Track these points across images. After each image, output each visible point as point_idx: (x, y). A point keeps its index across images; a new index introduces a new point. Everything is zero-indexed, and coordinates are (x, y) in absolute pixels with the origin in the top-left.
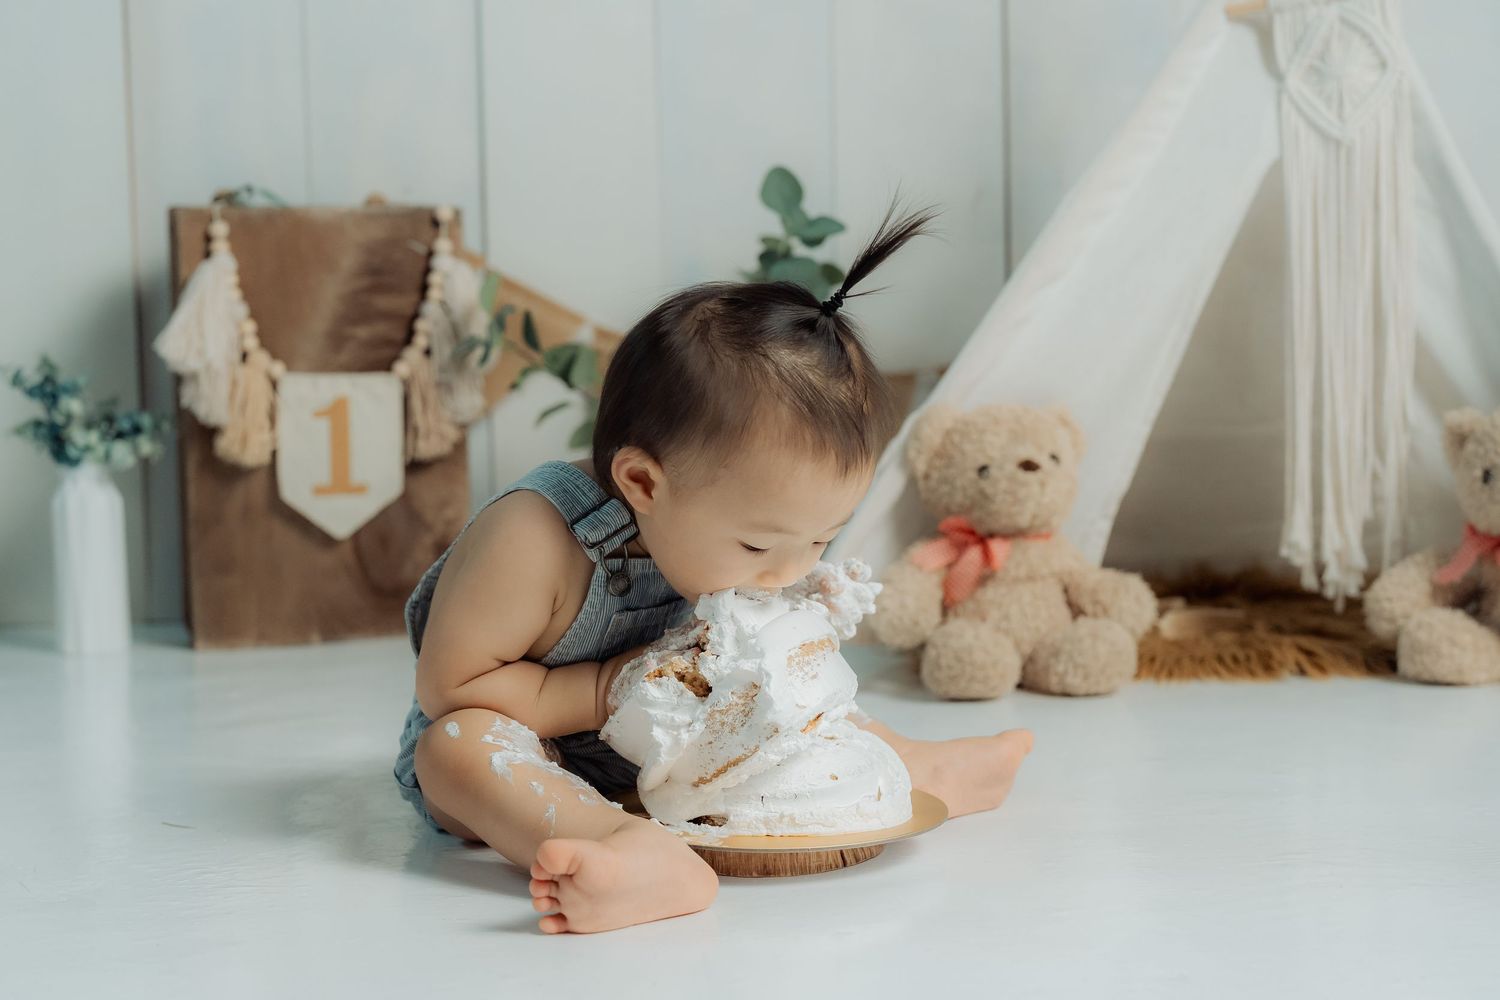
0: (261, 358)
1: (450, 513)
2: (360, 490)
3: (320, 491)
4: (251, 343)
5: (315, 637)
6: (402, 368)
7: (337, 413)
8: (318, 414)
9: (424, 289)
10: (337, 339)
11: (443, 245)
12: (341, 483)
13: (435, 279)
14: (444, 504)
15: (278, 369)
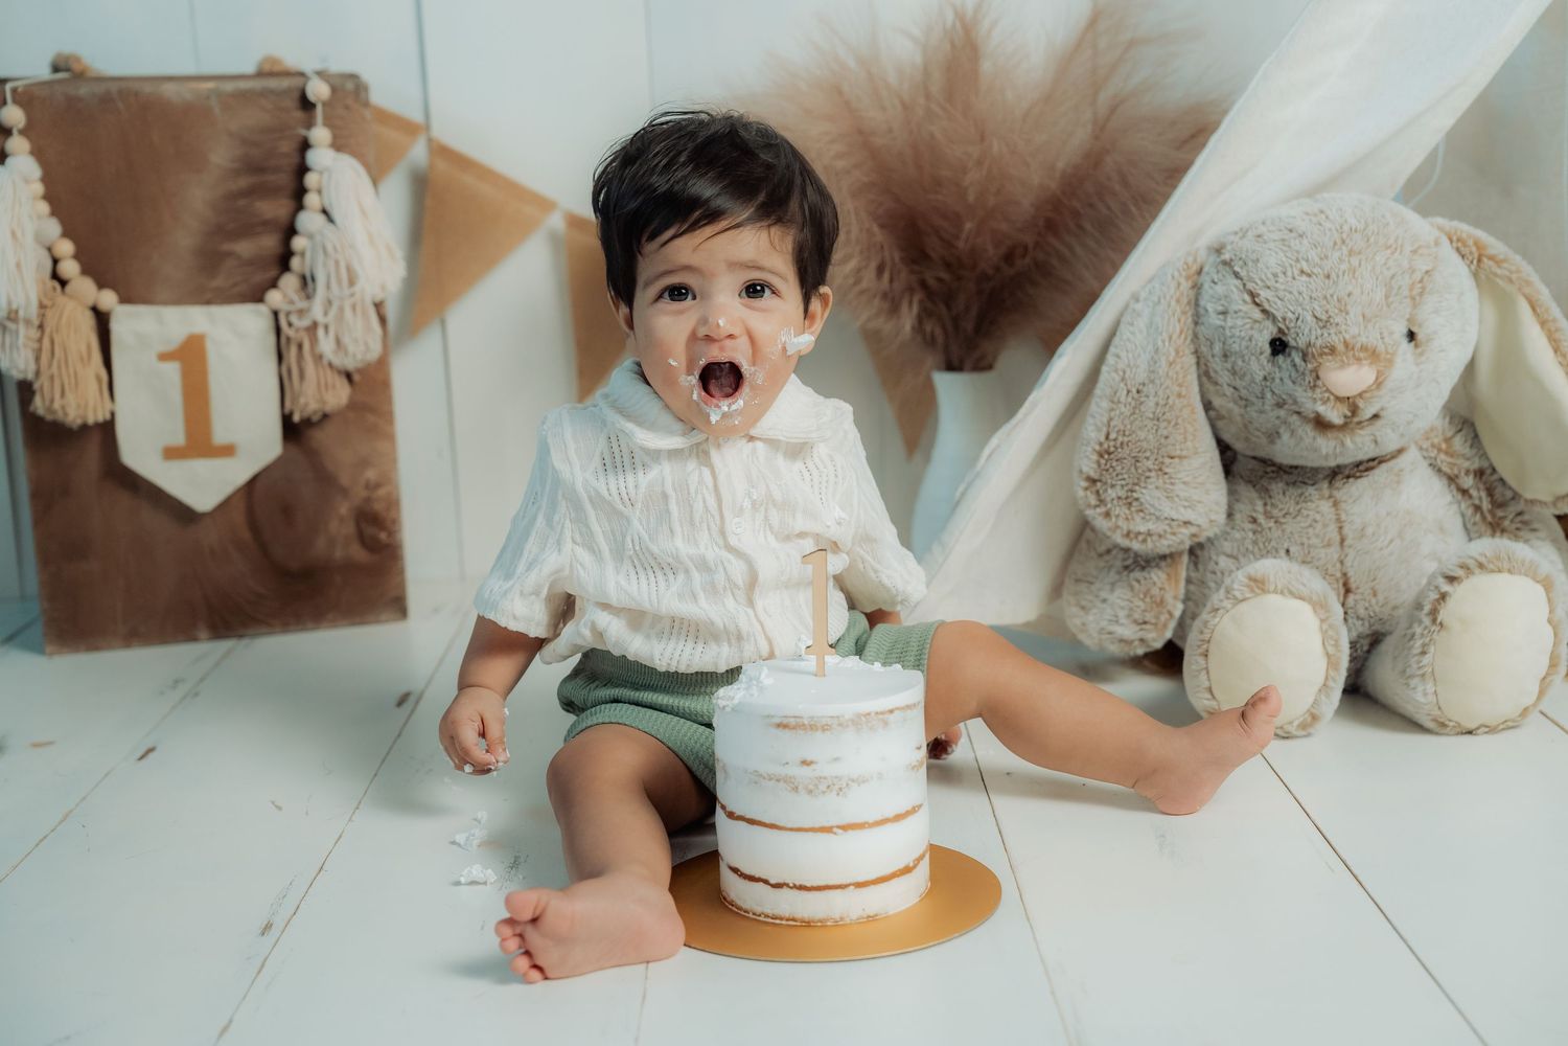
0: (85, 288)
1: (371, 474)
2: (228, 451)
3: (171, 453)
4: (70, 268)
5: (203, 633)
6: (274, 297)
7: (191, 356)
8: (164, 357)
9: (299, 193)
10: (210, 259)
11: (320, 134)
12: (199, 442)
13: (311, 180)
14: (364, 463)
15: (108, 299)
